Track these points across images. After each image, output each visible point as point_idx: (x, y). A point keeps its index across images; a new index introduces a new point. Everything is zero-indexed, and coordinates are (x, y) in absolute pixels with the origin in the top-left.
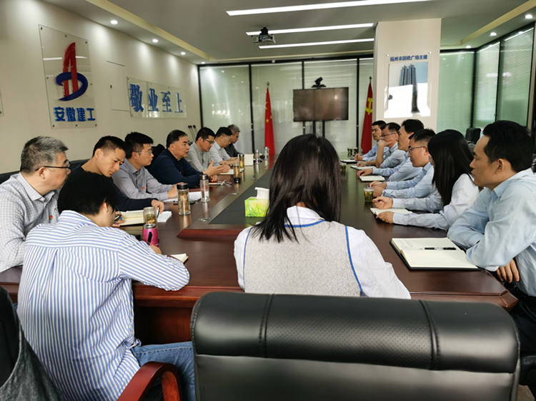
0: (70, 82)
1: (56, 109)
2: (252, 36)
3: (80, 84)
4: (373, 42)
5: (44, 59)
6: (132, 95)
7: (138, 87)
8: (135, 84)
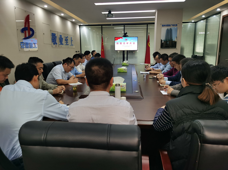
0: (27, 31)
1: (21, 43)
2: (105, 14)
3: (31, 32)
6: (52, 37)
8: (54, 33)
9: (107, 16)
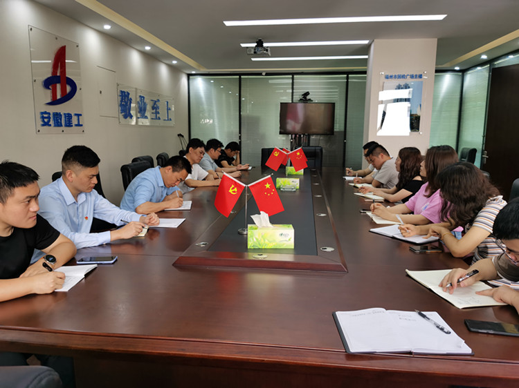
0: (58, 86)
1: (42, 113)
2: (247, 47)
3: (68, 89)
4: (366, 59)
5: (33, 61)
6: (121, 101)
7: (129, 94)
8: (126, 90)
9: (253, 53)
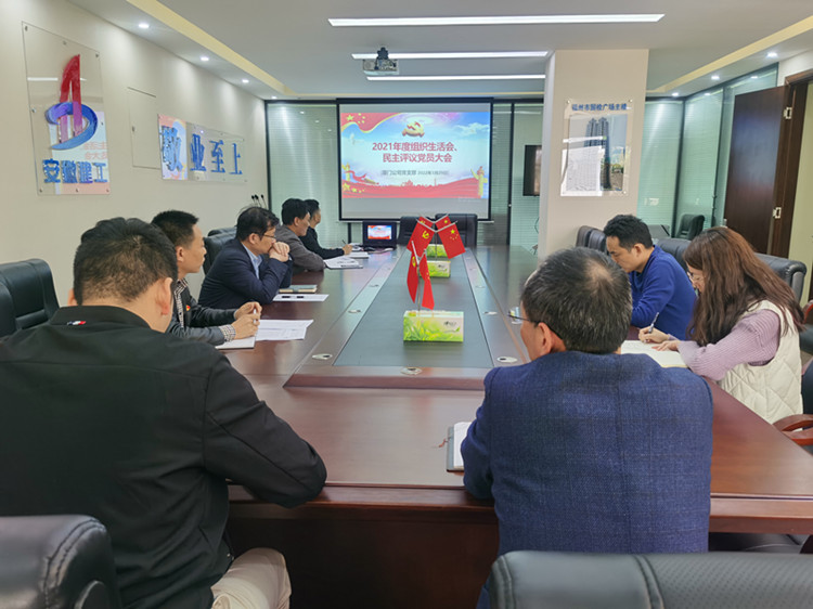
0: (70, 119)
1: (47, 162)
2: (364, 60)
3: (85, 123)
5: (29, 79)
6: (165, 143)
7: (174, 130)
8: (170, 125)
